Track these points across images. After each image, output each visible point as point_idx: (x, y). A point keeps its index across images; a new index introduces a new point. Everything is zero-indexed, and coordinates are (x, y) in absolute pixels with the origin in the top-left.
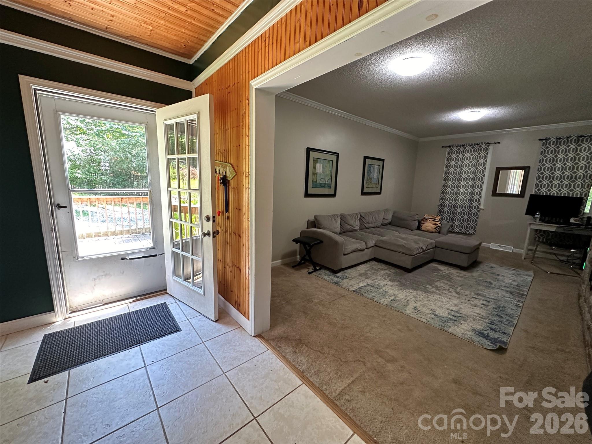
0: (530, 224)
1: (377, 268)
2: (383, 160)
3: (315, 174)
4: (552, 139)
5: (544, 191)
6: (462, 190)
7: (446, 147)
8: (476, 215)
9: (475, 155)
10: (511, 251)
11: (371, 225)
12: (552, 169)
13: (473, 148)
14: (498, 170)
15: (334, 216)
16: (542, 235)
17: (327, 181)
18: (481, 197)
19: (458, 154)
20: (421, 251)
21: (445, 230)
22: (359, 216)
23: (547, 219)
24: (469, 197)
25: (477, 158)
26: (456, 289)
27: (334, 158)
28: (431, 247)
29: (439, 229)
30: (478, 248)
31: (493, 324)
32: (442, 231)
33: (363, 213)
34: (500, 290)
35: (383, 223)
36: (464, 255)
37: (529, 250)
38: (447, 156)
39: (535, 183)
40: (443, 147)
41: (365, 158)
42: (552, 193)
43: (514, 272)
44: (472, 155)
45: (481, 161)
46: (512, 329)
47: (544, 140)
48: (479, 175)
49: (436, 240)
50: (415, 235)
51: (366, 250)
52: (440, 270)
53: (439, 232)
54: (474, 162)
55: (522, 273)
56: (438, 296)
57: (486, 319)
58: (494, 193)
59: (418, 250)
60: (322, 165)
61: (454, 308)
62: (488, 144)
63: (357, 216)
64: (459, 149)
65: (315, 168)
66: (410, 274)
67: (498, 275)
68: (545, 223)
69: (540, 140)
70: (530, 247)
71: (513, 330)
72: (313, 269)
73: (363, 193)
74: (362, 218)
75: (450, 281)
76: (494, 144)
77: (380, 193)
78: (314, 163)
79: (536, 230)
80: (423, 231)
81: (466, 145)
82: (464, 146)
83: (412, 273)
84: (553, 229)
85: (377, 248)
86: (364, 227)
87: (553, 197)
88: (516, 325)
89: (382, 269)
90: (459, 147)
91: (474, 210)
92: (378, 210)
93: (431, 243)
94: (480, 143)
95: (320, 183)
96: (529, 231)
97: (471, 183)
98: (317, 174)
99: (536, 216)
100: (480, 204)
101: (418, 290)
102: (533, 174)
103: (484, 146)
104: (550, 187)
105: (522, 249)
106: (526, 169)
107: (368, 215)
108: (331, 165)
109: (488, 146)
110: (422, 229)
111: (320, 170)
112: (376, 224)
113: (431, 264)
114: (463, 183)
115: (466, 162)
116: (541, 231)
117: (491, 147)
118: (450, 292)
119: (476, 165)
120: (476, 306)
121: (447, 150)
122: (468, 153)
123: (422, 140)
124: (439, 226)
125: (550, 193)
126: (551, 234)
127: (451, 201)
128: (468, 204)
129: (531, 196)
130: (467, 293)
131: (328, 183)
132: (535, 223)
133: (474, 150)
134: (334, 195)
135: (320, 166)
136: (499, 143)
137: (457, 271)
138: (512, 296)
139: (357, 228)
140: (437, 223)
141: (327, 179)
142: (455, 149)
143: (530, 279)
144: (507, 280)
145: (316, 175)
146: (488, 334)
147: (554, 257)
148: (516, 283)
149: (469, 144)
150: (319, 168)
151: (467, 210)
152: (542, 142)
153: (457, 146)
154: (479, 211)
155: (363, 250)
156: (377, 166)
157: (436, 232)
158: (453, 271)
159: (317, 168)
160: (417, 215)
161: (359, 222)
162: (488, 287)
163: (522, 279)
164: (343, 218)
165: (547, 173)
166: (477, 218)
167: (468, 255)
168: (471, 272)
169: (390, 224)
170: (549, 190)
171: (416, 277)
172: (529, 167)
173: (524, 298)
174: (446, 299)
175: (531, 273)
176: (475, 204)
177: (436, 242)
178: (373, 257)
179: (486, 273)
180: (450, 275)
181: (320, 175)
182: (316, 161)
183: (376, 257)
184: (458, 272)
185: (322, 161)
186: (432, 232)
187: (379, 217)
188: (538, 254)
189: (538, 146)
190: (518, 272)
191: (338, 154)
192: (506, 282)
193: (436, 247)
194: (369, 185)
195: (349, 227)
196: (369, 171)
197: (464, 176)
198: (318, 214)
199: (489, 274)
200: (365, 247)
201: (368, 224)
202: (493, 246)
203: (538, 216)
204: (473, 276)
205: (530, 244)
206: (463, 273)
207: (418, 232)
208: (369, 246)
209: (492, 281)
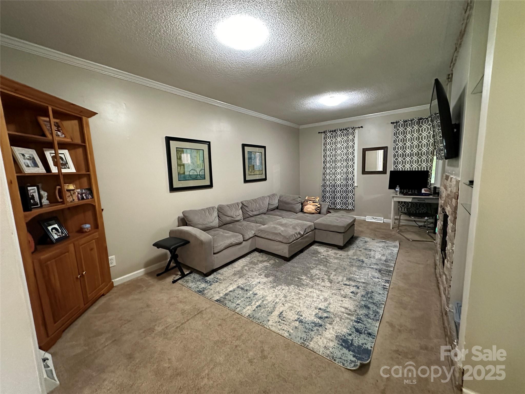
0: (393, 197)
1: (256, 261)
2: (264, 147)
3: (181, 165)
4: (401, 122)
5: (400, 167)
6: (339, 171)
7: (321, 133)
8: (352, 192)
9: (345, 138)
10: (382, 222)
11: (255, 213)
12: (404, 148)
13: (343, 132)
14: (365, 151)
15: (209, 209)
16: (403, 206)
17: (198, 171)
18: (354, 176)
19: (332, 139)
20: (299, 236)
21: (324, 210)
22: (240, 205)
23: (405, 191)
24: (345, 176)
25: (347, 141)
26: (329, 276)
27: (205, 147)
28: (310, 230)
29: (318, 210)
30: (354, 224)
31: (359, 322)
32: (322, 211)
33: (245, 201)
34: (370, 269)
35: (269, 208)
36: (339, 234)
37: (396, 219)
38: (323, 141)
39: (393, 161)
40: (319, 133)
41: (244, 146)
42: (406, 169)
43: (383, 244)
44: (343, 139)
45: (351, 144)
46: (377, 324)
47: (395, 123)
48: (350, 157)
49: (315, 222)
50: (297, 219)
51: (244, 242)
52: (320, 253)
53: (320, 213)
54: (345, 145)
55: (390, 245)
56: (310, 290)
57: (352, 315)
58: (364, 172)
59: (295, 236)
60: (189, 155)
61: (322, 306)
62: (354, 129)
63: (238, 206)
64: (332, 134)
65: (179, 158)
66: (289, 263)
67: (370, 250)
68: (404, 195)
69: (392, 123)
70: (396, 217)
71: (378, 326)
72: (180, 275)
73: (246, 181)
74: (244, 207)
75: (325, 266)
76: (358, 129)
77: (265, 179)
78: (177, 153)
79: (399, 202)
80: (305, 213)
81: (337, 131)
82: (335, 131)
83: (291, 261)
84: (410, 200)
85: (258, 238)
86: (247, 216)
87: (408, 171)
88: (382, 317)
89: (262, 262)
90: (332, 132)
91: (350, 188)
92: (262, 197)
93: (310, 226)
94: (347, 128)
95: (190, 175)
96: (393, 203)
97: (345, 164)
98: (184, 165)
99: (397, 189)
100: (354, 182)
101: (292, 284)
102: (391, 153)
103: (350, 131)
104: (404, 163)
105: (390, 219)
106: (385, 149)
107: (251, 203)
108: (201, 155)
109: (354, 130)
110: (305, 211)
111: (187, 161)
112: (261, 211)
113: (313, 246)
114: (339, 164)
115: (339, 145)
116: (402, 202)
117: (356, 131)
118: (323, 281)
119: (347, 147)
120: (345, 297)
121: (323, 135)
122: (339, 137)
123: (302, 127)
124: (319, 207)
125: (405, 169)
126: (410, 204)
127: (331, 181)
128: (344, 182)
129: (391, 172)
130: (340, 278)
131: (200, 173)
132: (396, 196)
133: (344, 135)
134: (211, 186)
135: (187, 156)
136: (362, 127)
137: (334, 251)
138: (380, 276)
139: (240, 217)
140: (317, 204)
141: (198, 170)
142: (329, 134)
143: (396, 250)
144: (378, 256)
145: (182, 167)
146: (352, 340)
147: (414, 224)
148: (384, 258)
149: (339, 129)
150: (186, 158)
151: (344, 189)
152: (393, 125)
153: (331, 131)
154: (354, 188)
155: (240, 243)
156: (258, 153)
157: (317, 213)
158: (331, 252)
159: (182, 159)
160: (299, 197)
161: (241, 210)
162: (360, 267)
163: (390, 251)
164: (221, 210)
165: (400, 152)
166: (354, 195)
167: (343, 234)
168: (348, 251)
169: (277, 208)
170: (404, 166)
171: (294, 267)
172: (387, 147)
173: (390, 275)
174: (317, 292)
175: (397, 243)
176: (350, 182)
177: (315, 224)
178: (255, 248)
179: (361, 249)
180: (328, 258)
181: (189, 166)
182: (180, 151)
183: (257, 247)
184: (335, 253)
185: (188, 151)
186: (313, 213)
187: (263, 203)
188: (403, 223)
189: (391, 129)
190: (386, 245)
191: (209, 142)
192: (377, 257)
193: (315, 229)
194: (251, 172)
195: (228, 219)
196: (250, 158)
197: (339, 158)
198: (186, 210)
199: (363, 251)
200: (242, 240)
201: (252, 212)
202: (369, 219)
203: (398, 189)
204: (348, 255)
205: (396, 214)
206: (340, 252)
207: (301, 214)
208: (247, 237)
209: (365, 260)
